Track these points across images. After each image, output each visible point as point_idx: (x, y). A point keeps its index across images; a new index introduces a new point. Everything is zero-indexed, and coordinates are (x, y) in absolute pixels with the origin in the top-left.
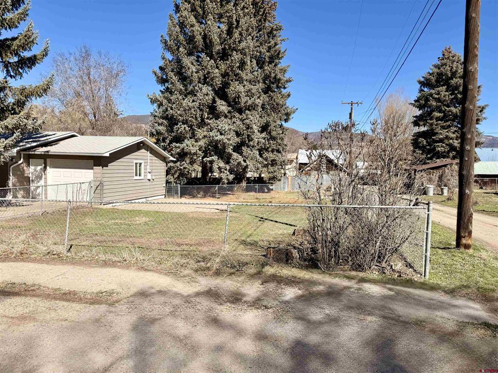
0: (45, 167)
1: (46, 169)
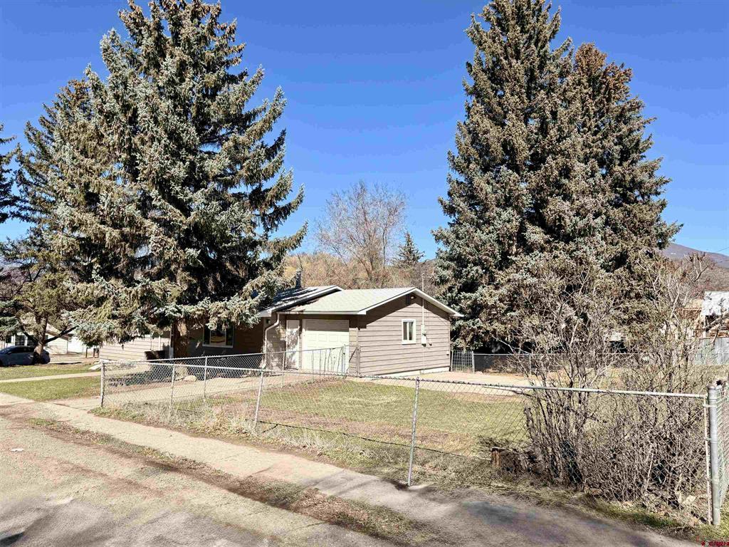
0: (301, 330)
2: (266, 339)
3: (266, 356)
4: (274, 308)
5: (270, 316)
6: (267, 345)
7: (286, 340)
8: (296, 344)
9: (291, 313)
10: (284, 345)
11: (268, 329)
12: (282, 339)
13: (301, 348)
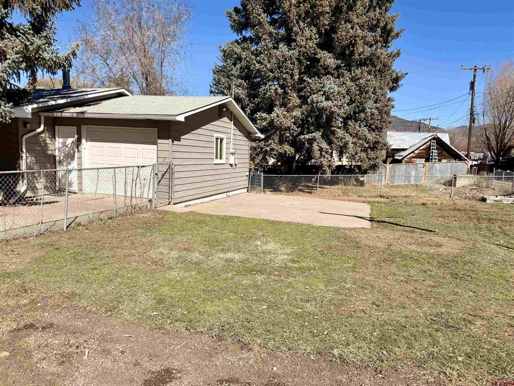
0: (79, 140)
1: (80, 142)
2: (24, 150)
3: (25, 175)
4: (35, 106)
5: (30, 116)
6: (25, 160)
7: (57, 153)
8: (73, 158)
9: (64, 115)
10: (52, 161)
11: (26, 136)
12: (50, 152)
13: (80, 164)
